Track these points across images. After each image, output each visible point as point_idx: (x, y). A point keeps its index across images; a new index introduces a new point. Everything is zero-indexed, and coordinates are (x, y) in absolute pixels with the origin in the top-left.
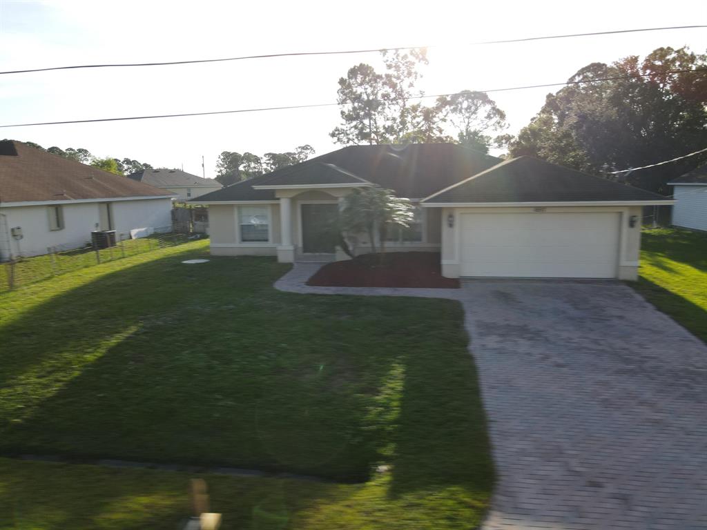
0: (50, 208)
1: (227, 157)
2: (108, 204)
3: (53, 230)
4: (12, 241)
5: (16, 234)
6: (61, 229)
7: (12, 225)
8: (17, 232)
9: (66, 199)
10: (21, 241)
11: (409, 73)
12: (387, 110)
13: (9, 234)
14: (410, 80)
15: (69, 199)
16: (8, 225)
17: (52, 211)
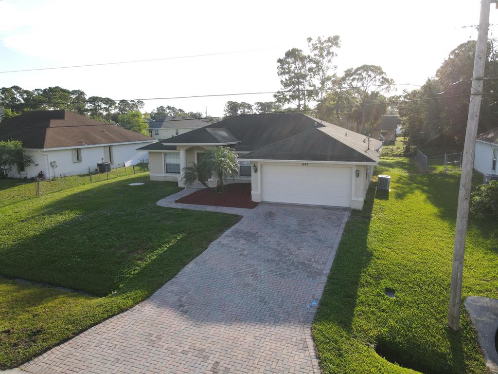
0: (74, 150)
1: (230, 105)
2: (110, 147)
3: (74, 163)
4: (51, 169)
5: (53, 165)
6: (80, 162)
7: (51, 160)
8: (53, 164)
9: (83, 145)
10: (56, 169)
11: (329, 53)
12: (313, 79)
13: (49, 165)
14: (329, 58)
15: (85, 145)
16: (49, 160)
17: (75, 152)
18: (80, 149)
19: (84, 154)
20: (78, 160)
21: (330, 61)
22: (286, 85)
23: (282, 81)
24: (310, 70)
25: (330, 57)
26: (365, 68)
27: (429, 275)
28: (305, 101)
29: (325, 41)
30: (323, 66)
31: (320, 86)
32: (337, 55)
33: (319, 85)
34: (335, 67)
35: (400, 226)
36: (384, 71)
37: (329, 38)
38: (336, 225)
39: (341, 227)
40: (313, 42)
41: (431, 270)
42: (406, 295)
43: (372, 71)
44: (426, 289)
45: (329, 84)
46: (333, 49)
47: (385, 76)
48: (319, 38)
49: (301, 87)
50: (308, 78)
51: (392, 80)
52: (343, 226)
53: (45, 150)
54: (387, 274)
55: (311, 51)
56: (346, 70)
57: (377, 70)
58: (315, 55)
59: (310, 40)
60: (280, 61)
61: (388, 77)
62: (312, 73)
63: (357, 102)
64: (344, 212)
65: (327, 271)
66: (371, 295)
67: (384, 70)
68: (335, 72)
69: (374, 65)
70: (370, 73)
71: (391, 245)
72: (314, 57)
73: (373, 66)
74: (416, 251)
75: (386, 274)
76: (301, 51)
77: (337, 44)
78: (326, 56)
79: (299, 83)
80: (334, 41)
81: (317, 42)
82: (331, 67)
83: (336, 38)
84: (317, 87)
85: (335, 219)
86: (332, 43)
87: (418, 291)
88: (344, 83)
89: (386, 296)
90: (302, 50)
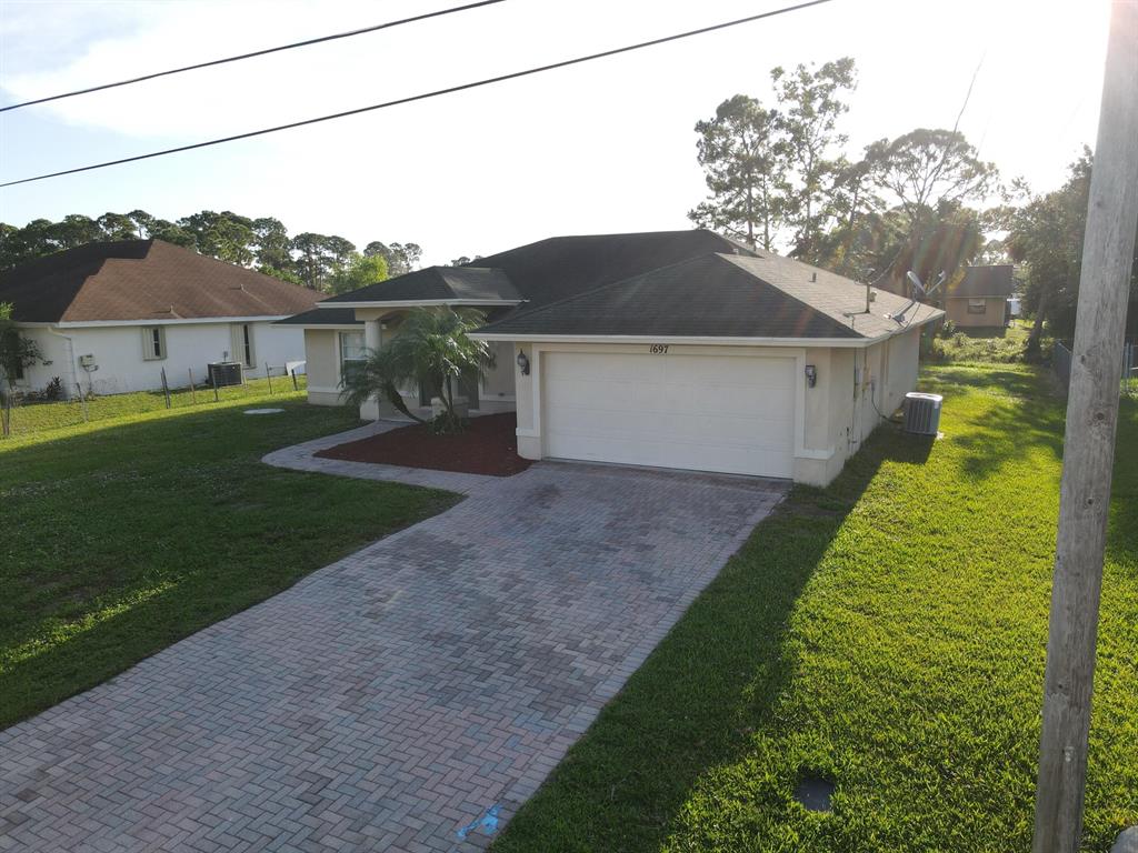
0: (145, 329)
2: (246, 326)
4: (80, 372)
5: (85, 363)
6: (161, 358)
7: (81, 351)
8: (87, 361)
9: (171, 317)
10: (95, 374)
11: (826, 106)
12: (786, 172)
13: (76, 363)
14: (827, 118)
15: (175, 318)
16: (74, 351)
17: (149, 336)
18: (162, 326)
19: (172, 340)
20: (157, 353)
21: (830, 126)
22: (719, 188)
23: (709, 179)
24: (779, 148)
25: (829, 114)
26: (921, 138)
27: (989, 724)
28: (767, 226)
29: (817, 75)
30: (813, 139)
31: (804, 186)
32: (847, 110)
33: (799, 184)
34: (843, 139)
35: (933, 540)
36: (970, 144)
37: (827, 66)
38: (726, 529)
39: (737, 537)
40: (786, 78)
41: (1001, 701)
42: (877, 803)
43: (939, 143)
44: (964, 781)
45: (827, 181)
46: (839, 94)
47: (972, 156)
48: (801, 67)
49: (755, 192)
50: (775, 170)
51: (991, 166)
52: (745, 533)
53: (62, 324)
54: (828, 712)
55: (781, 101)
56: (871, 143)
57: (952, 142)
58: (793, 112)
59: (777, 73)
60: (701, 127)
61: (983, 158)
62: (782, 156)
63: (899, 225)
64: (768, 493)
65: (610, 689)
66: (731, 797)
67: (969, 140)
68: (842, 151)
69: (943, 128)
70: (932, 148)
71: (877, 599)
72: (791, 117)
73: (939, 132)
74: (963, 629)
75: (823, 709)
76: (756, 101)
77: (846, 80)
78: (820, 112)
79: (753, 182)
80: (840, 71)
81: (797, 78)
82: (833, 139)
83: (846, 64)
84: (794, 188)
85: (729, 513)
86: (836, 80)
87: (932, 789)
88: (866, 179)
89: (793, 804)
90: (760, 100)
